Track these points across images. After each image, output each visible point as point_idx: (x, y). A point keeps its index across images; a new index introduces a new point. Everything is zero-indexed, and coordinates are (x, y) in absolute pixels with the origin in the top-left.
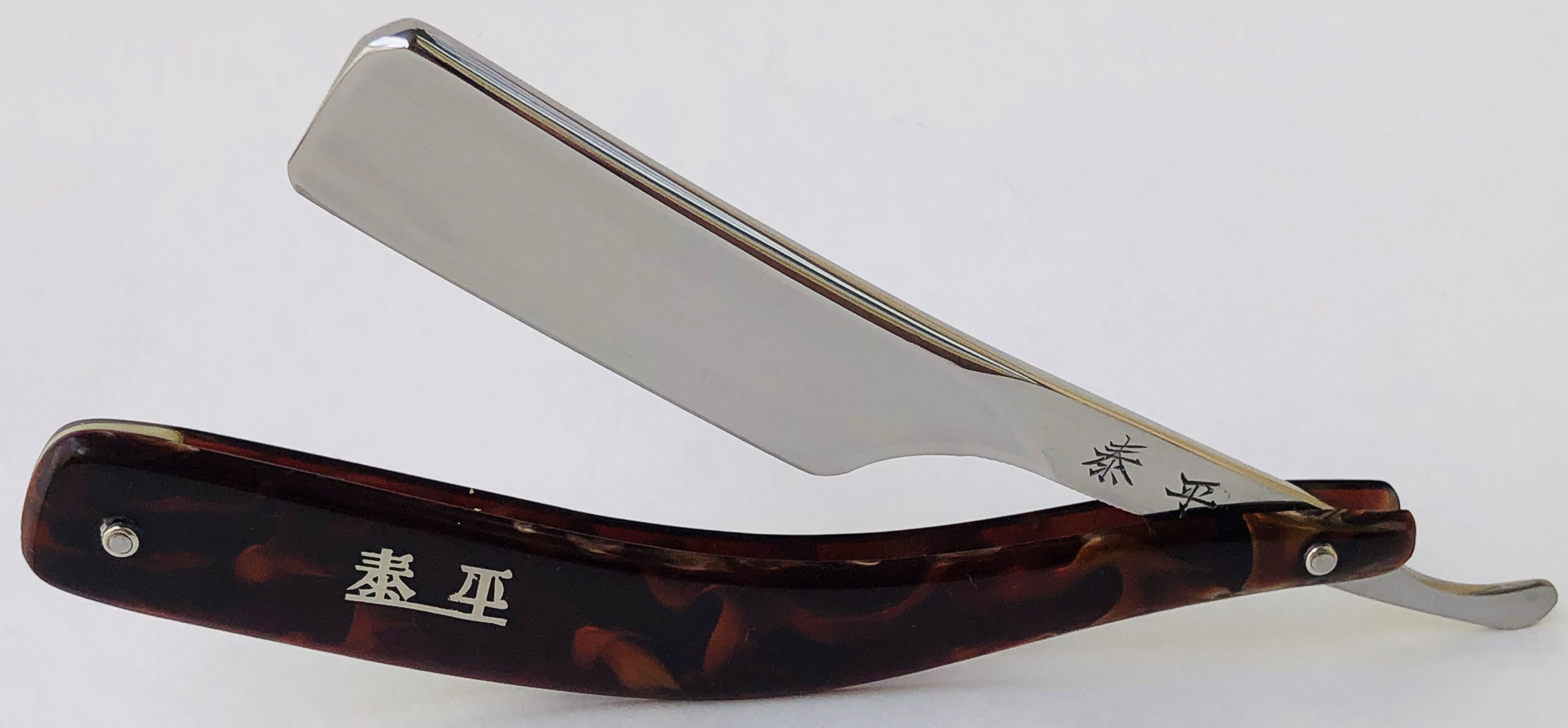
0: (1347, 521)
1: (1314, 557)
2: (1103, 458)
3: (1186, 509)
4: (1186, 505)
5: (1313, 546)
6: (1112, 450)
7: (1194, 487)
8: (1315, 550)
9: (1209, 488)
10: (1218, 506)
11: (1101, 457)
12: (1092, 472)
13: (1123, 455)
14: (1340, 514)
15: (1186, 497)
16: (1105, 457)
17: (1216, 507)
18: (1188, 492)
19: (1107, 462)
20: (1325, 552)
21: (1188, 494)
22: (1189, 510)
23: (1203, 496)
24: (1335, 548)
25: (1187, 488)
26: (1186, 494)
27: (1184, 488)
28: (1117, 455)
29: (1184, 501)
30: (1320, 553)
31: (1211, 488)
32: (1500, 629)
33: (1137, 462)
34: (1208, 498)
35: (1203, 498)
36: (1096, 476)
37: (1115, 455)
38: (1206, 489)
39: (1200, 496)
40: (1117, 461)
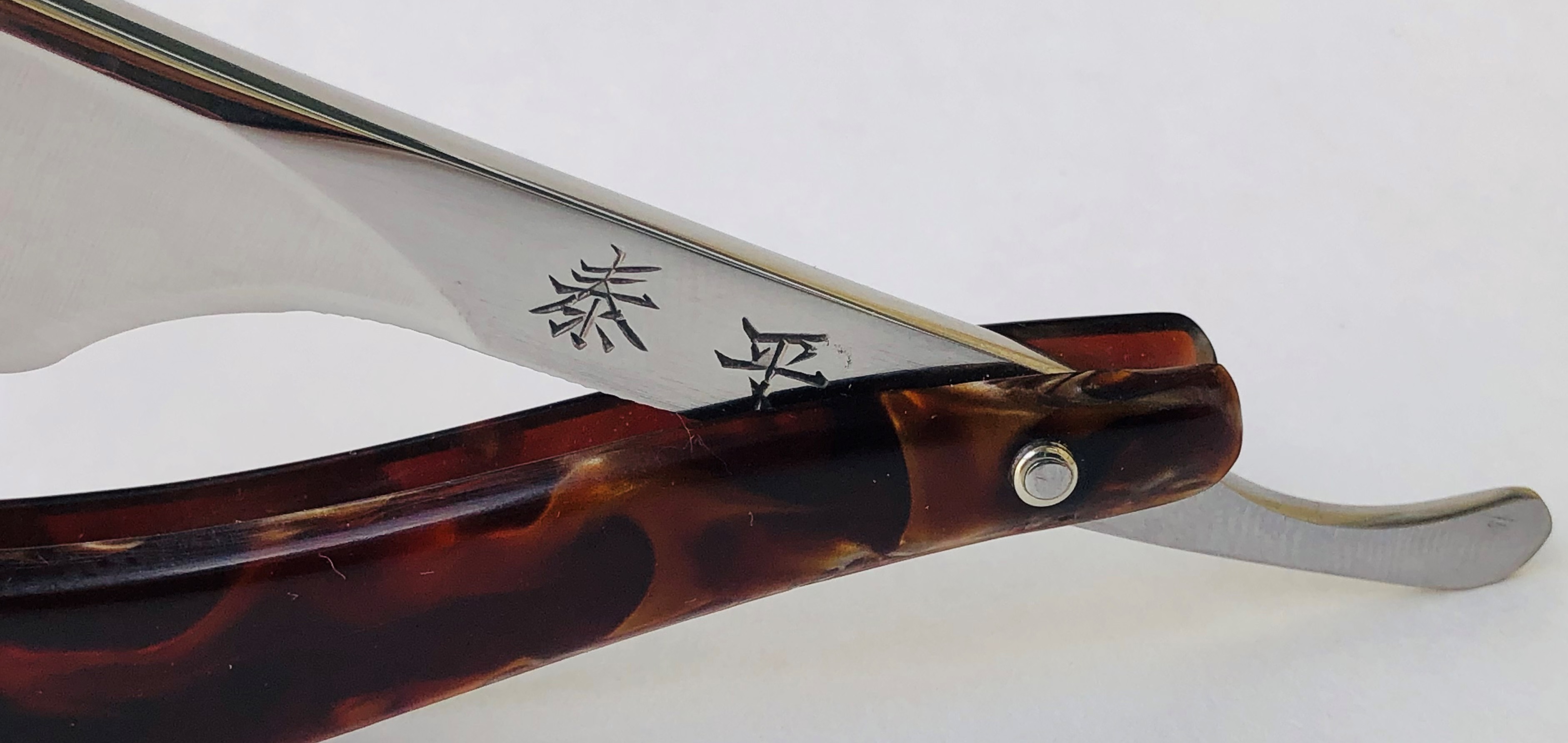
0: (1092, 393)
1: (1028, 469)
2: (573, 297)
3: (767, 393)
4: (764, 385)
5: (1025, 449)
6: (587, 280)
7: (774, 346)
8: (1031, 454)
9: (807, 347)
10: (829, 382)
11: (568, 295)
12: (555, 328)
13: (614, 288)
14: (1079, 380)
15: (760, 368)
16: (577, 294)
17: (826, 384)
18: (764, 356)
19: (584, 304)
20: (1055, 459)
21: (765, 360)
22: (771, 395)
23: (795, 364)
24: (1071, 449)
25: (761, 350)
26: (760, 362)
27: (754, 348)
28: (601, 288)
29: (759, 376)
30: (1043, 459)
31: (810, 346)
32: (1444, 589)
33: (646, 301)
34: (807, 367)
35: (796, 367)
36: (565, 337)
37: (596, 289)
38: (800, 349)
39: (792, 363)
40: (604, 302)
